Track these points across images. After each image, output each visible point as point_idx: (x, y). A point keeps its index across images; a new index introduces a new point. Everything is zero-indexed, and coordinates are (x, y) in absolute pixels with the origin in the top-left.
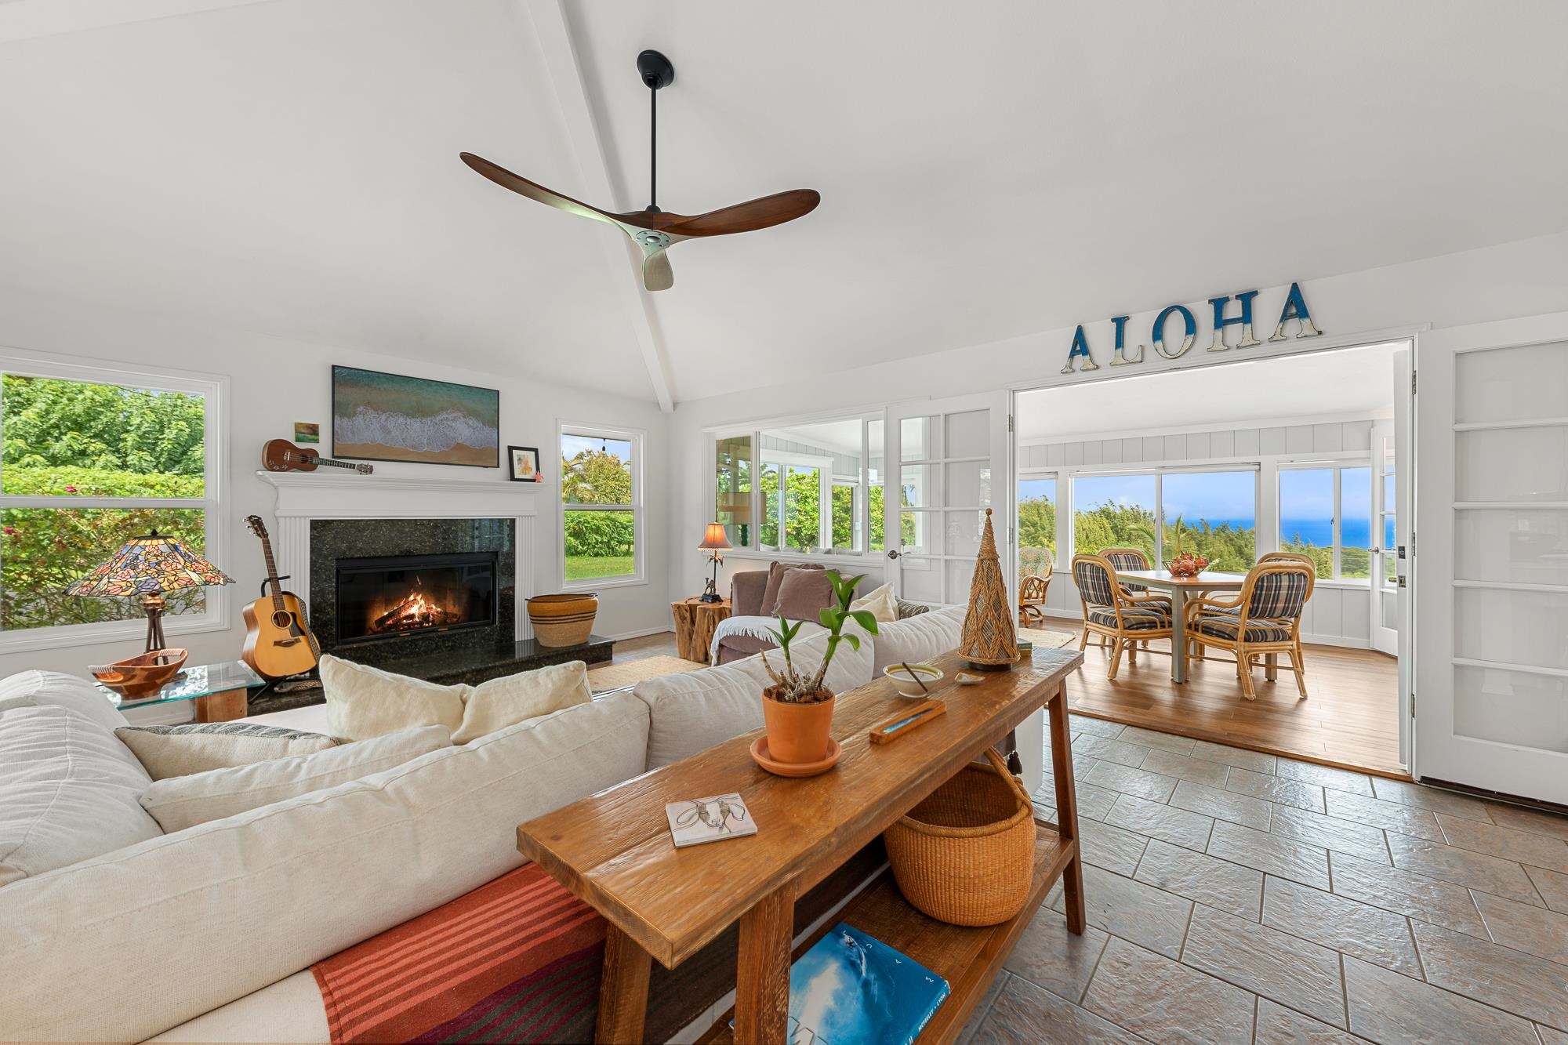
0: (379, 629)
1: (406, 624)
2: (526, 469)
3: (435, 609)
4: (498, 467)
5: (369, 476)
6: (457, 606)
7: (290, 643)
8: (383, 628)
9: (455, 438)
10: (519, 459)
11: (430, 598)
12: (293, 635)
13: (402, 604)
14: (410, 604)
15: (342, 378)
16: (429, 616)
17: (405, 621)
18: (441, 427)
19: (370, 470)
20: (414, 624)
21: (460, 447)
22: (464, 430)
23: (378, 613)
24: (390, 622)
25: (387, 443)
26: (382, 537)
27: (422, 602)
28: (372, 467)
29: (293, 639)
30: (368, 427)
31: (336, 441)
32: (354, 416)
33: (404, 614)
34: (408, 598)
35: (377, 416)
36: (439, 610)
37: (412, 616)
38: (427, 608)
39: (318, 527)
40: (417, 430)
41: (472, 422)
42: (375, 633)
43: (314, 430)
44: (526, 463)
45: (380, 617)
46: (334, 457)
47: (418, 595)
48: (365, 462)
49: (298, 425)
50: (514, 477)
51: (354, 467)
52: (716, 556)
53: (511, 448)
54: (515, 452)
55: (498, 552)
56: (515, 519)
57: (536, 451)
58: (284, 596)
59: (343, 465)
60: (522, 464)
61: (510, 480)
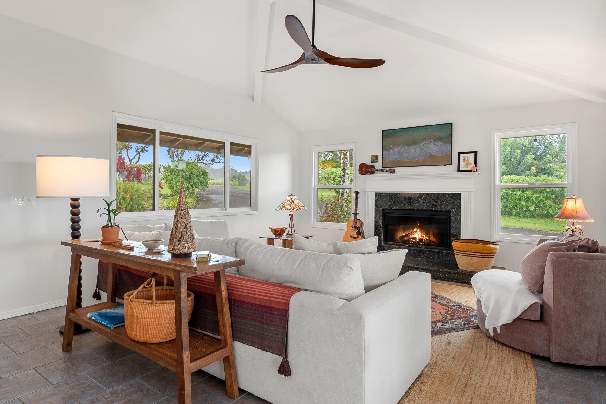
0: (401, 241)
1: (412, 241)
2: (468, 164)
3: (425, 237)
4: (451, 164)
5: (394, 174)
6: (434, 238)
7: (355, 237)
8: (402, 241)
9: (429, 153)
10: (464, 159)
11: (423, 232)
12: (357, 235)
13: (411, 232)
14: (414, 232)
15: (386, 134)
16: (422, 240)
17: (412, 240)
18: (423, 148)
19: (393, 172)
20: (416, 242)
21: (432, 156)
22: (434, 148)
23: (400, 233)
24: (405, 239)
25: (401, 159)
26: (398, 201)
27: (419, 233)
28: (394, 170)
29: (356, 236)
30: (394, 153)
31: (383, 161)
32: (389, 150)
33: (411, 237)
34: (413, 230)
35: (397, 148)
36: (427, 238)
37: (415, 238)
38: (422, 236)
39: (378, 196)
40: (413, 151)
41: (438, 143)
42: (399, 242)
43: (376, 157)
44: (468, 161)
45: (401, 236)
46: (382, 167)
47: (417, 229)
48: (392, 169)
49: (372, 156)
50: (460, 169)
51: (389, 171)
52: (573, 225)
53: (460, 153)
54: (462, 155)
55: (451, 211)
56: (460, 193)
57: (476, 153)
58: (358, 220)
59: (386, 171)
60: (466, 162)
61: (458, 172)
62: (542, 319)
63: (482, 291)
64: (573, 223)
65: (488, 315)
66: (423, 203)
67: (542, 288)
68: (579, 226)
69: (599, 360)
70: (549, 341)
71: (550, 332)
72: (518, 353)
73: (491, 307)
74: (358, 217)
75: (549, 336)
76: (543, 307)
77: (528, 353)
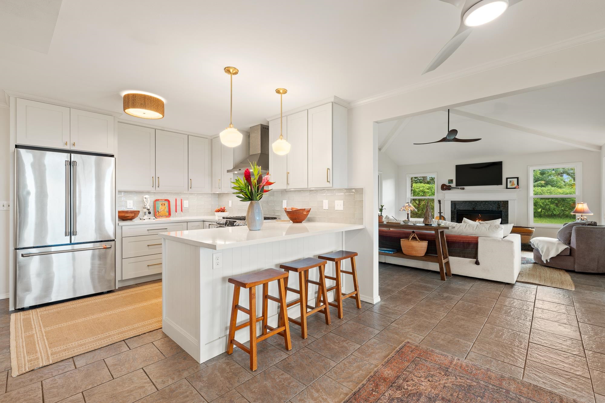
2: (513, 184)
4: (502, 184)
10: (510, 182)
19: (464, 189)
26: (467, 205)
28: (464, 188)
31: (456, 182)
39: (453, 202)
43: (451, 181)
44: (513, 182)
46: (456, 186)
49: (449, 180)
50: (508, 187)
51: (461, 188)
52: (582, 217)
53: (507, 179)
54: (509, 180)
55: (502, 211)
56: (508, 201)
57: (518, 178)
58: (442, 217)
59: (459, 188)
60: (512, 183)
61: (506, 189)
62: (571, 254)
63: (539, 245)
64: (582, 215)
65: (543, 255)
66: (484, 206)
67: (570, 242)
68: (585, 217)
69: (598, 270)
70: (574, 263)
71: (575, 259)
72: (558, 270)
73: (544, 251)
74: (442, 214)
75: (574, 261)
76: (571, 250)
77: (564, 269)
